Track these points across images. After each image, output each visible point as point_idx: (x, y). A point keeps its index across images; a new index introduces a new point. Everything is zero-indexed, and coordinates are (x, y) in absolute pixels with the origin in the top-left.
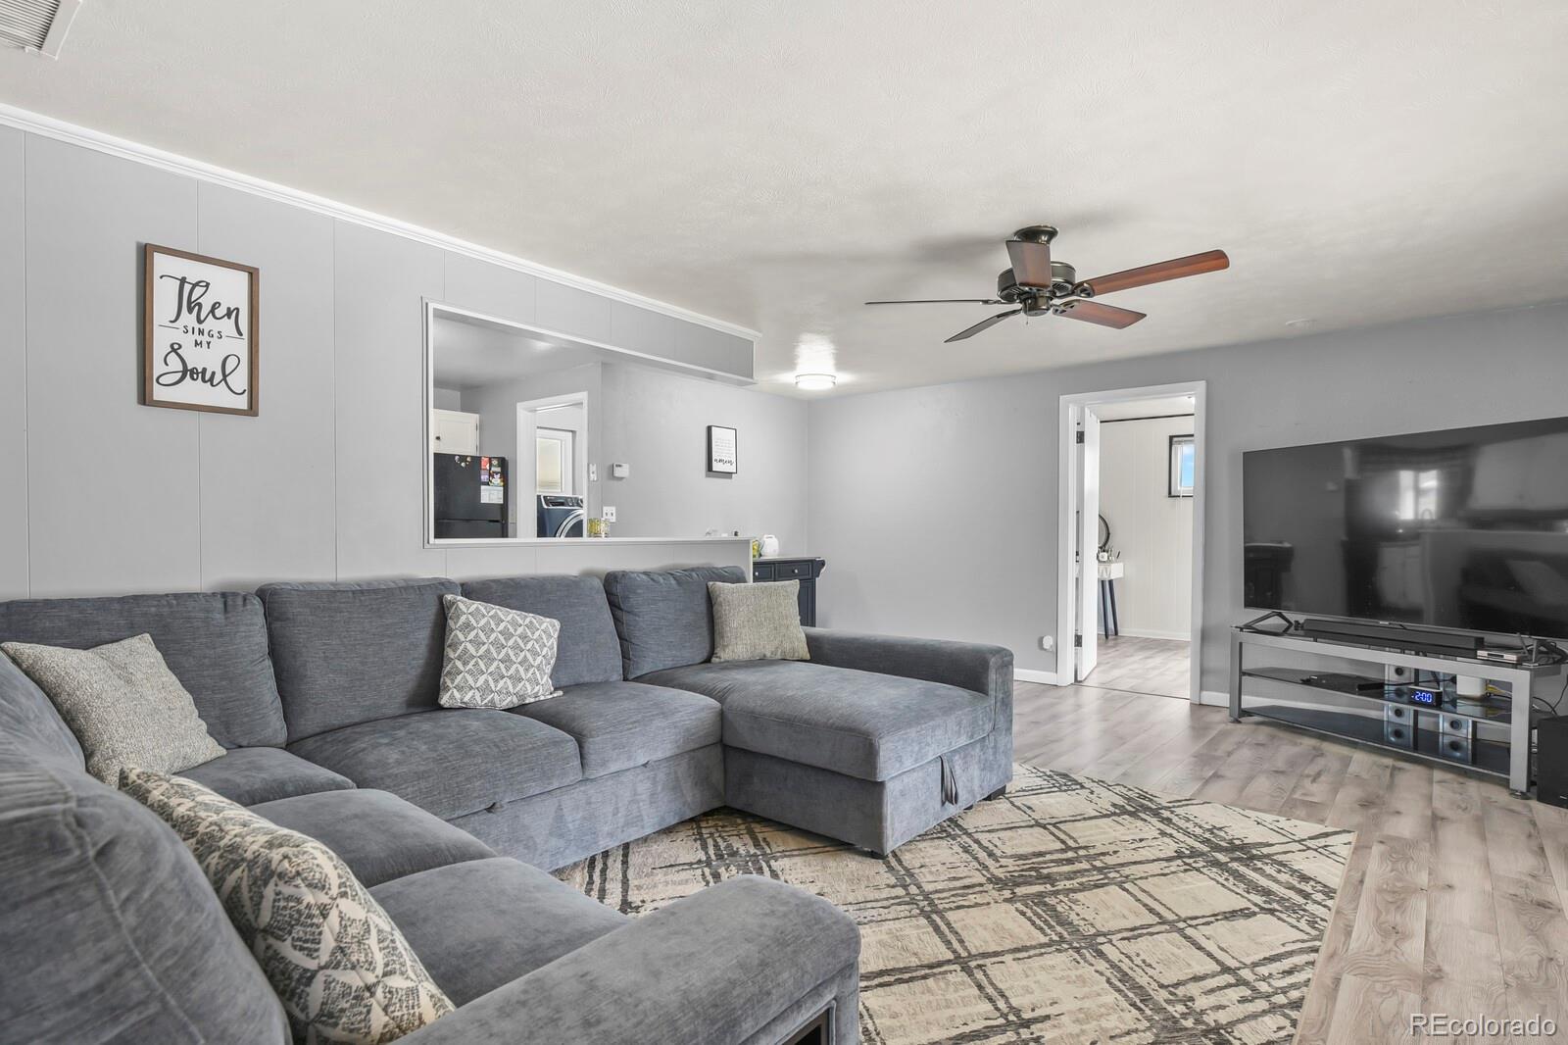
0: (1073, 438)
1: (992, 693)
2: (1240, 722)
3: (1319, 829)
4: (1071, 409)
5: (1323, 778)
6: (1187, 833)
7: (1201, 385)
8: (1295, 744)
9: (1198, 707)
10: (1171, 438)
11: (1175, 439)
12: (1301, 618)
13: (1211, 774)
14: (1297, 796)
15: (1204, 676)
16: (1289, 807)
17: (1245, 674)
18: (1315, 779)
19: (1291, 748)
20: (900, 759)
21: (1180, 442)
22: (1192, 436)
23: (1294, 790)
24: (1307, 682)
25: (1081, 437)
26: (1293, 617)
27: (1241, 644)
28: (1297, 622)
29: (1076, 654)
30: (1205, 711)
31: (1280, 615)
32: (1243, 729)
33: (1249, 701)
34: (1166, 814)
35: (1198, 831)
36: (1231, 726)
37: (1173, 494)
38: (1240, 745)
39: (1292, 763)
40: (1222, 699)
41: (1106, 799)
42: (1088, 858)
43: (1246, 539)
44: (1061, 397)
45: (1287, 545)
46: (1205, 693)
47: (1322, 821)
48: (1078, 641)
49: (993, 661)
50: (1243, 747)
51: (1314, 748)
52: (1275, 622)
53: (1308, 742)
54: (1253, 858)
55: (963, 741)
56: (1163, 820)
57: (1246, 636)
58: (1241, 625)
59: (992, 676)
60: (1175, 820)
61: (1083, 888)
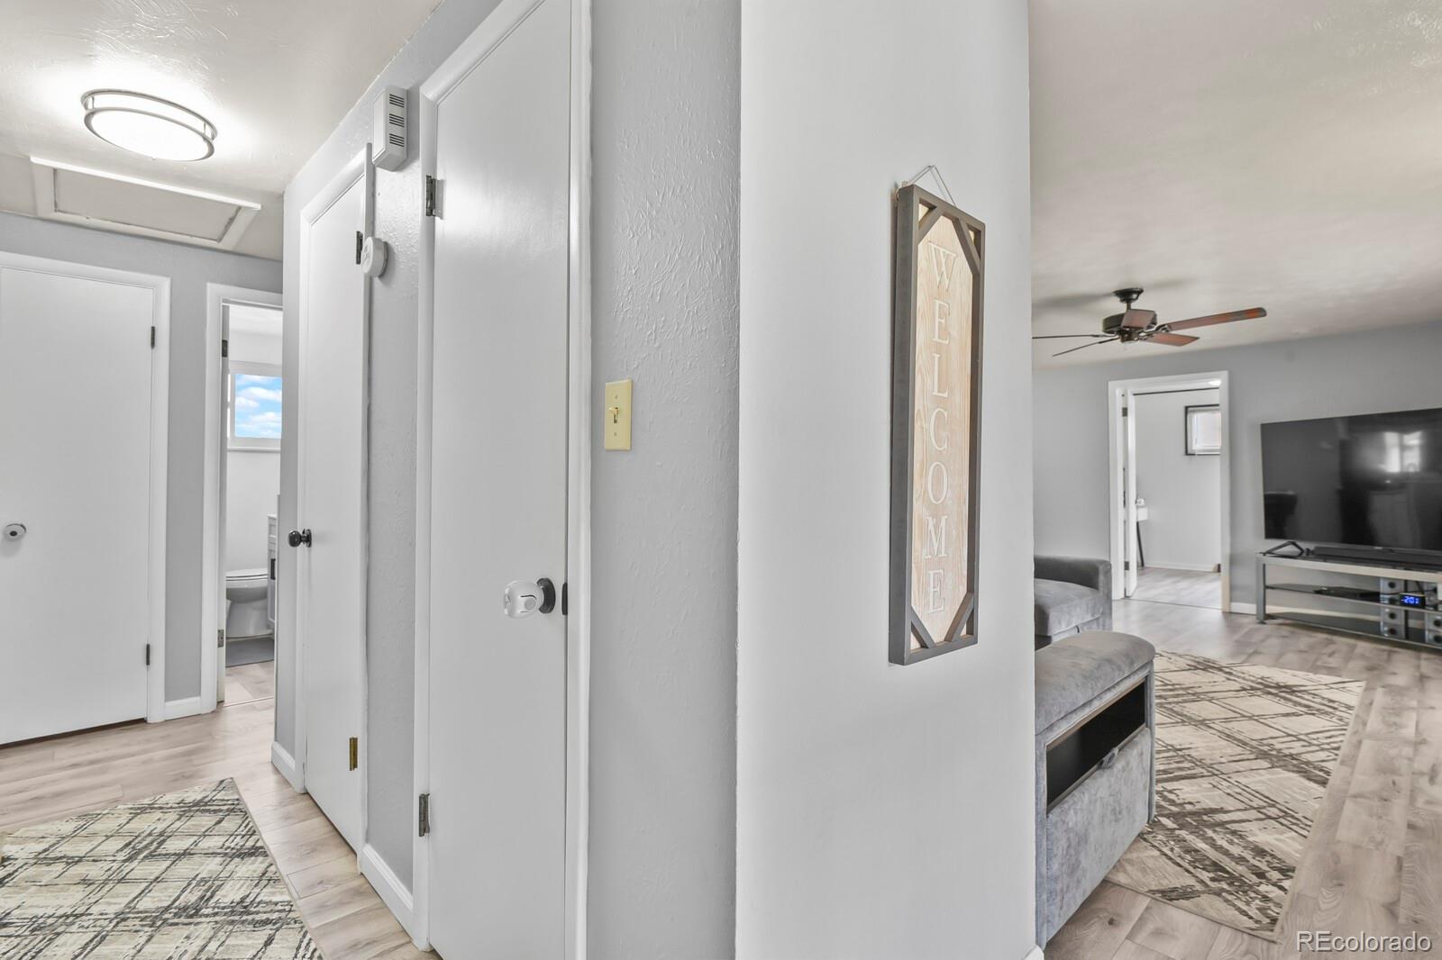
0: (1120, 412)
1: (1101, 589)
2: (1264, 623)
3: (1339, 679)
4: (1116, 389)
5: (1336, 655)
6: (1244, 679)
7: (1225, 374)
8: (1311, 637)
9: (1228, 614)
10: (1187, 408)
11: (1190, 409)
12: (1311, 546)
13: (1252, 651)
14: (1319, 663)
15: (1233, 592)
16: (1315, 669)
17: (1266, 587)
18: (1331, 655)
19: (1306, 639)
20: (1060, 623)
21: (1194, 411)
22: (1217, 405)
23: (1316, 661)
24: (1319, 592)
25: (1125, 412)
26: (1304, 545)
27: (1264, 565)
28: (1308, 550)
29: (1125, 575)
30: (1234, 617)
31: (1294, 544)
32: (1270, 626)
33: (1270, 609)
34: (1227, 670)
35: (1252, 678)
36: (1259, 626)
37: (1189, 452)
38: (1268, 637)
39: (1312, 647)
40: (1250, 608)
41: (1182, 663)
42: (1183, 689)
43: (1265, 490)
44: (1110, 383)
45: (1290, 493)
46: (1234, 604)
47: (1340, 676)
48: (1127, 566)
49: (1101, 568)
50: (1272, 638)
51: (1327, 639)
52: (1290, 549)
53: (1321, 636)
54: (1294, 691)
55: (1089, 618)
56: (1226, 673)
57: (1269, 560)
58: (1264, 551)
59: (1101, 578)
60: (1234, 673)
61: (1185, 701)
